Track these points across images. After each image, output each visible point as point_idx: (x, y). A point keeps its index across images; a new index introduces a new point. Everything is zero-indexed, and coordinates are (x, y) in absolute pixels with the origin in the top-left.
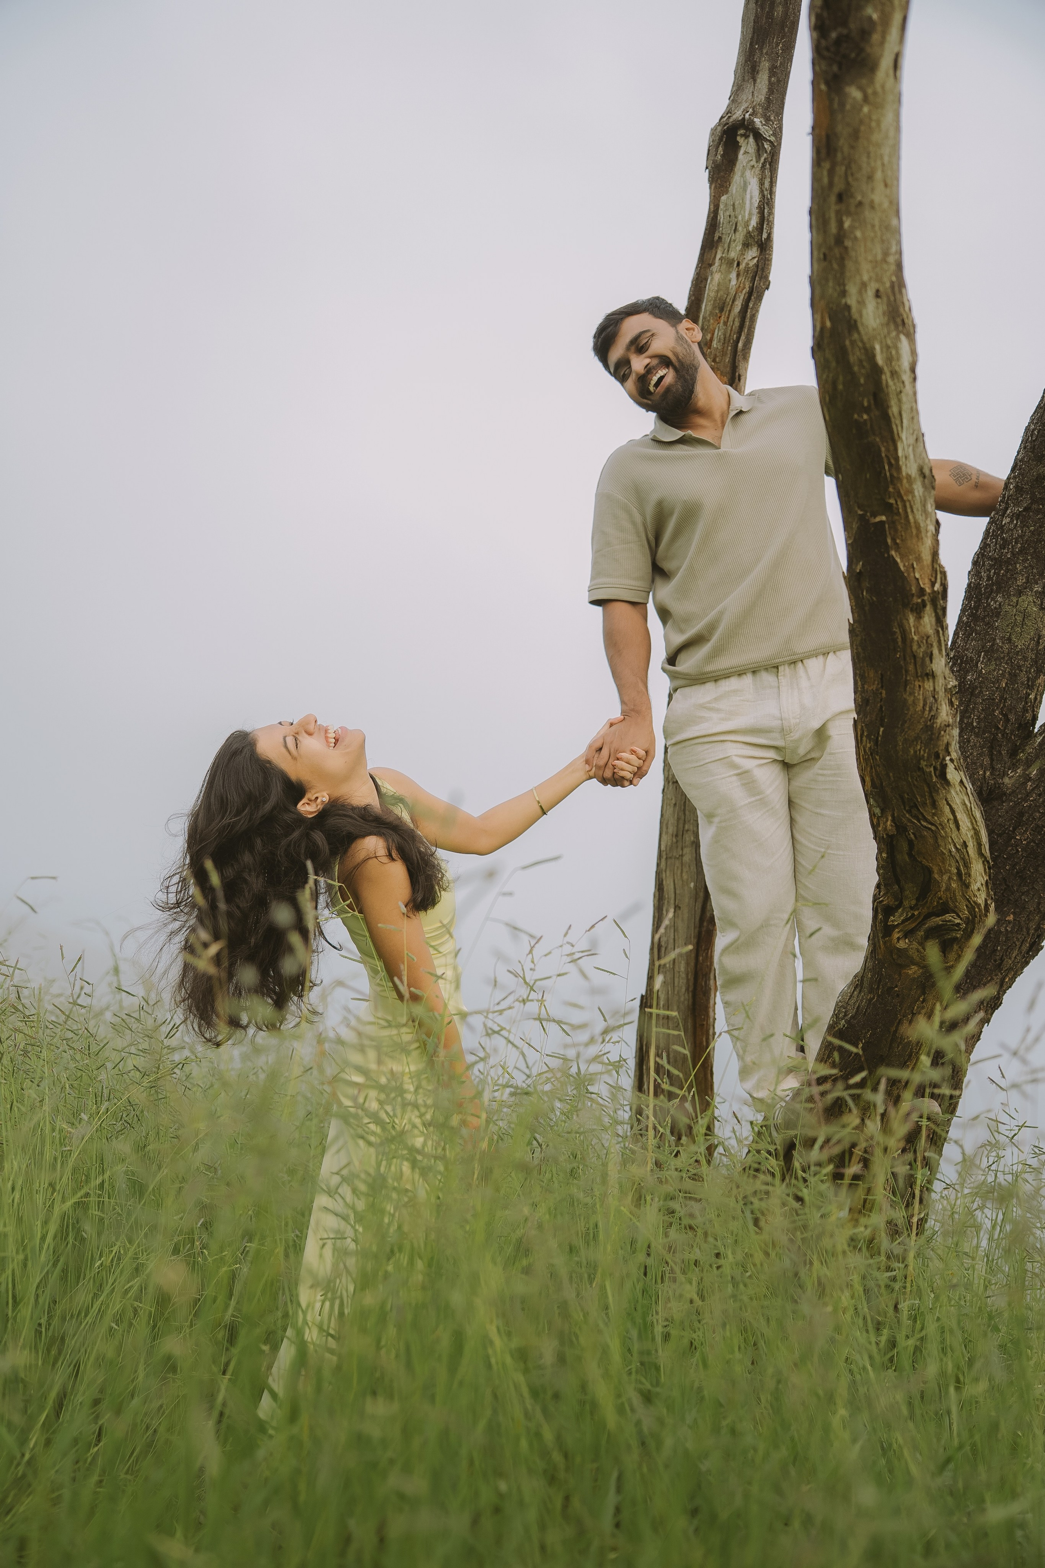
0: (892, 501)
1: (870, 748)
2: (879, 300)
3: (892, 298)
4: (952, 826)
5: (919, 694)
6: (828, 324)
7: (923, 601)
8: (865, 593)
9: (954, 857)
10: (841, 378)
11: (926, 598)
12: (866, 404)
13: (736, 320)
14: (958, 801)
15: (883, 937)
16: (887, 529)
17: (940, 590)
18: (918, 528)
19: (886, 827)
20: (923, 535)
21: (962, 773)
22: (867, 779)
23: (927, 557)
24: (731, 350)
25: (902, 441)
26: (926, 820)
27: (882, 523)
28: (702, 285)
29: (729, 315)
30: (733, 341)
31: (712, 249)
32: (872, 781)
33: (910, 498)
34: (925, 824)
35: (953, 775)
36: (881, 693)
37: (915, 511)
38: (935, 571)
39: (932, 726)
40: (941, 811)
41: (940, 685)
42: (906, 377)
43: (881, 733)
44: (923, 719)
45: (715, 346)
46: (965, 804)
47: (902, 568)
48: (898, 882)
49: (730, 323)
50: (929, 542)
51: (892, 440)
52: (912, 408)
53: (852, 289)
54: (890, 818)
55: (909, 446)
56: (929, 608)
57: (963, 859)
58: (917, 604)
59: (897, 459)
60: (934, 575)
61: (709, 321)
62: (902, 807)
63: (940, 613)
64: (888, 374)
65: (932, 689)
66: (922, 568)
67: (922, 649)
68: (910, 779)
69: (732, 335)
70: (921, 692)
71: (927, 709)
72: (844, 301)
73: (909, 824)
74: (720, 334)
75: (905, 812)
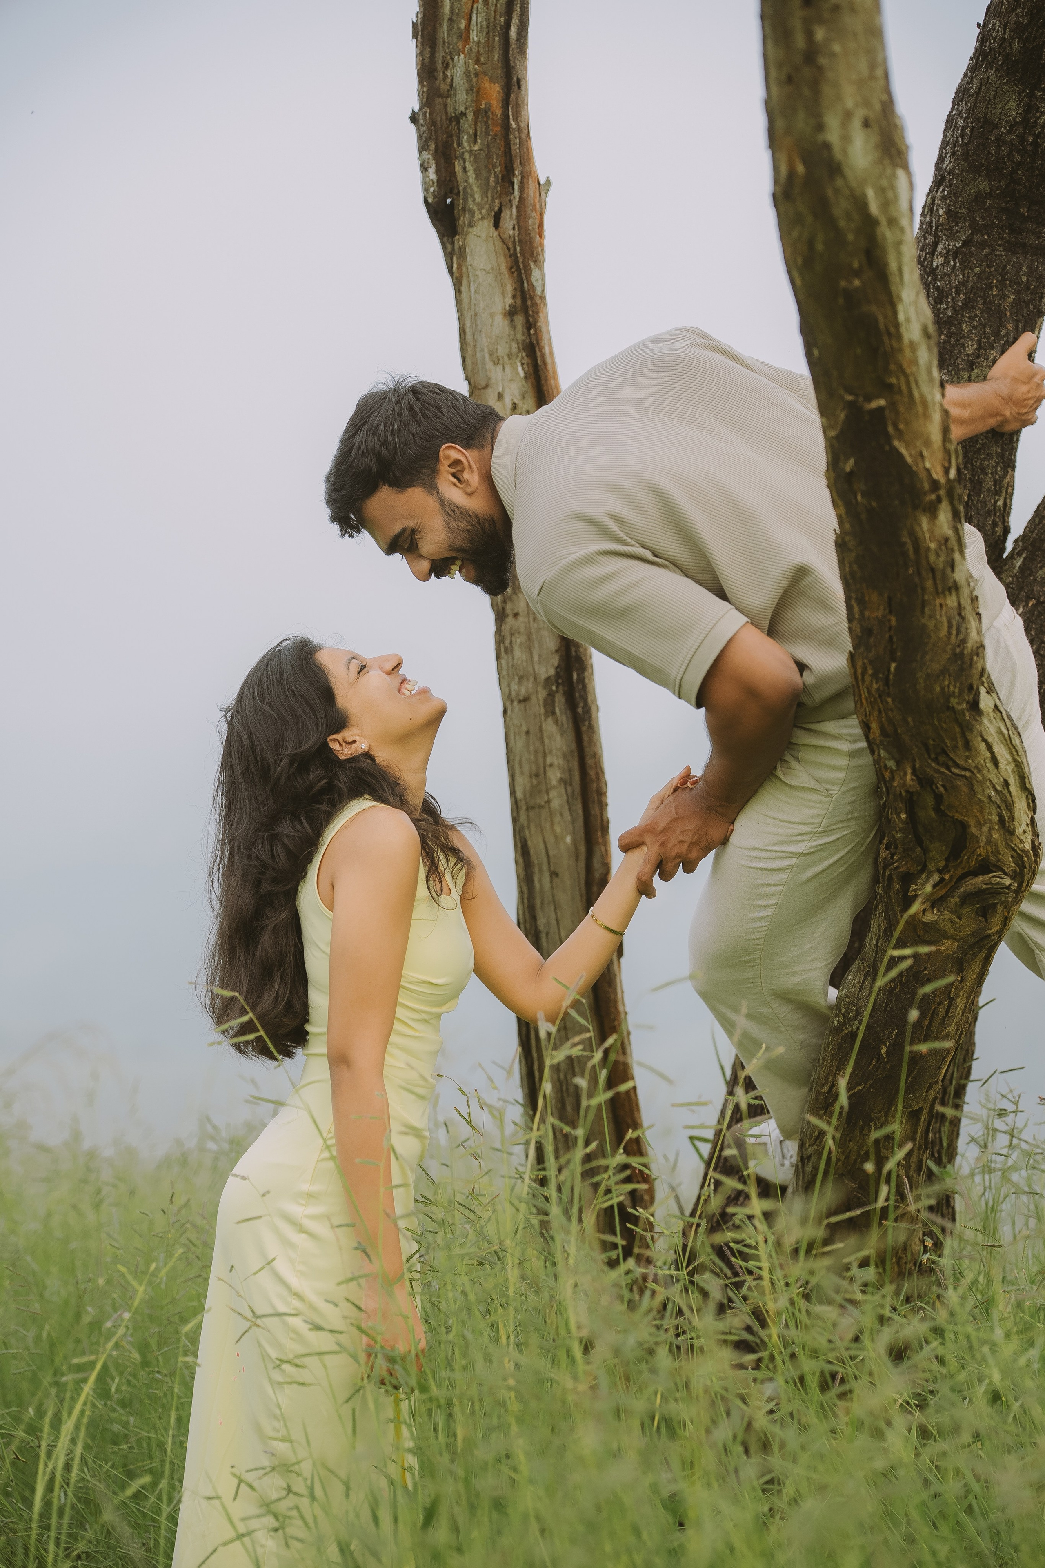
0: (893, 380)
1: (878, 690)
2: (869, 131)
3: (883, 124)
4: (990, 765)
5: (941, 616)
8: (859, 497)
9: (994, 803)
11: (941, 491)
12: (856, 265)
14: (994, 732)
16: (887, 415)
18: (923, 402)
19: (905, 782)
20: (930, 407)
22: (874, 726)
23: (936, 437)
26: (957, 766)
27: (880, 409)
32: (882, 728)
33: (914, 369)
34: (957, 772)
35: (986, 702)
36: (889, 621)
37: (921, 383)
39: (962, 653)
40: (976, 751)
43: (892, 670)
44: (950, 647)
45: (476, 39)
46: (1001, 733)
47: (909, 460)
48: (920, 842)
50: (936, 416)
53: (832, 122)
54: (909, 771)
56: (943, 502)
57: (1005, 801)
58: (931, 502)
59: (897, 325)
60: (947, 458)
62: (926, 756)
63: (956, 502)
64: (884, 223)
65: (956, 604)
66: (932, 454)
67: (942, 559)
68: (936, 722)
69: (498, 17)
70: (943, 613)
71: (954, 632)
72: (820, 138)
73: (936, 775)
74: (480, 19)
75: (930, 761)
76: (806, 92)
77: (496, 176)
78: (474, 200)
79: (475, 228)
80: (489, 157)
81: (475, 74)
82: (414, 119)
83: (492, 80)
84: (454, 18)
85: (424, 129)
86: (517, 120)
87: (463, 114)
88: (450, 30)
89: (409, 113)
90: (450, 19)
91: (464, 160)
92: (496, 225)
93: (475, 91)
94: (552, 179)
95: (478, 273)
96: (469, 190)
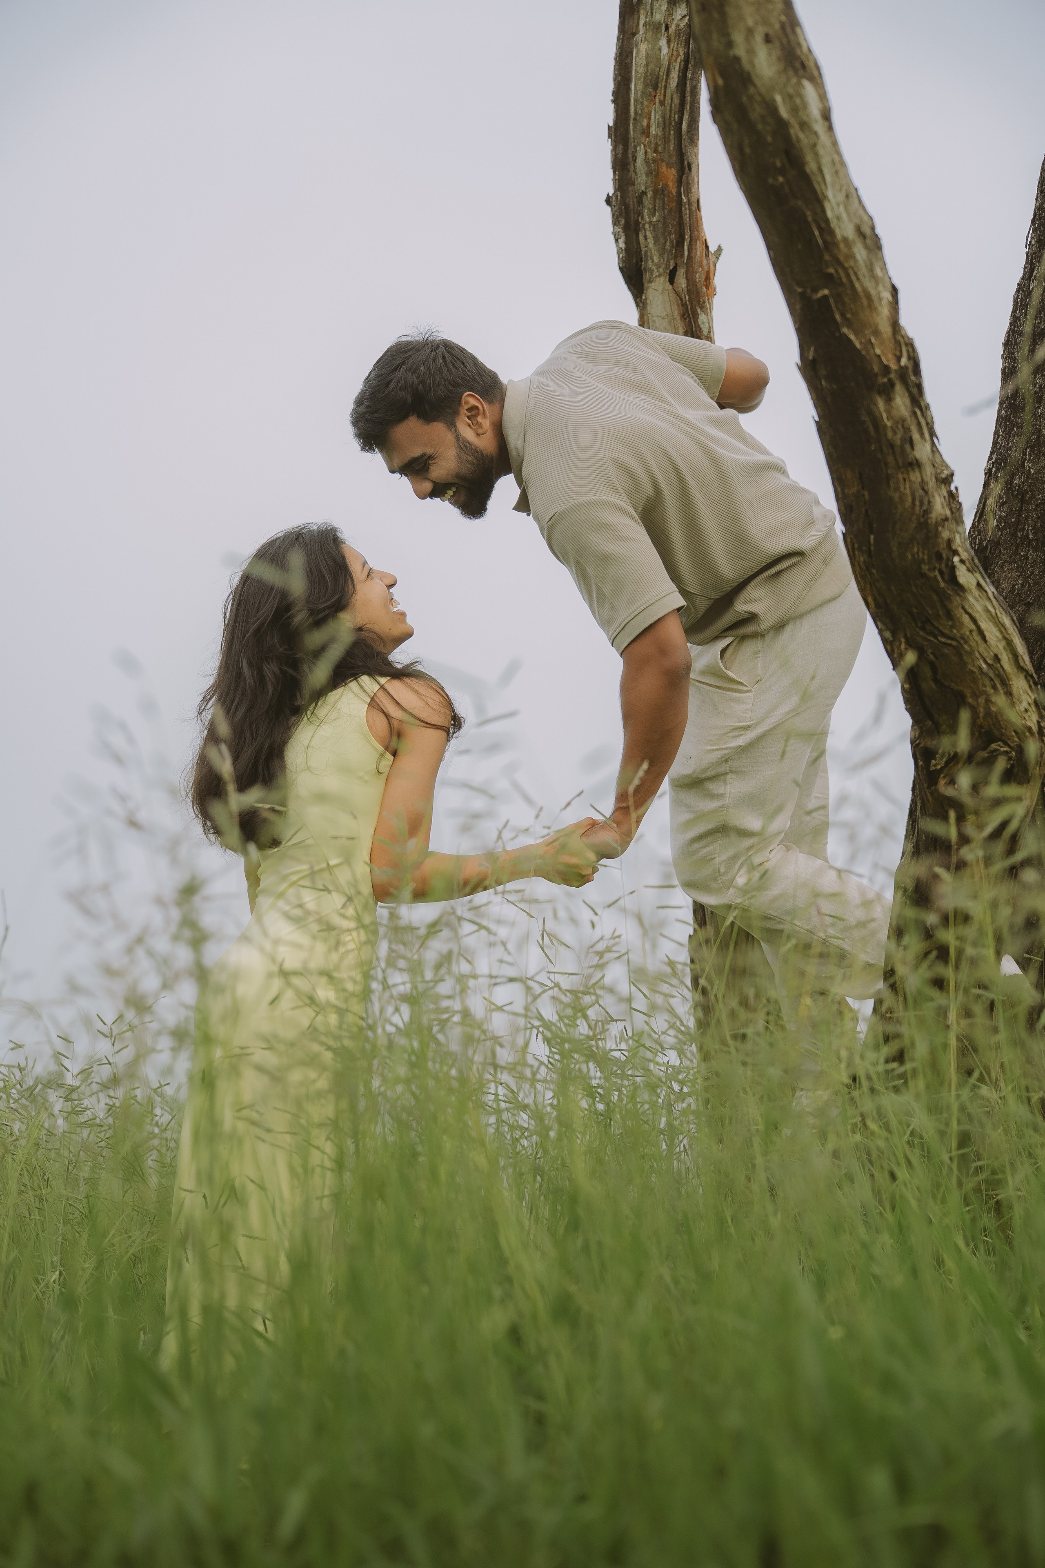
0: (831, 270)
1: (864, 562)
2: (771, 45)
3: (785, 41)
4: (978, 638)
5: (905, 488)
6: (720, 82)
7: (890, 380)
8: (823, 383)
9: (986, 675)
10: (746, 141)
11: (892, 376)
12: (778, 164)
13: (675, 96)
14: (979, 608)
15: (929, 787)
16: (833, 305)
17: (910, 365)
18: (868, 296)
19: (901, 651)
20: (877, 304)
21: (978, 575)
23: (885, 329)
24: (674, 134)
25: (829, 201)
26: (944, 635)
27: (825, 297)
28: (629, 61)
29: (665, 92)
30: (675, 122)
31: (633, 14)
32: (875, 600)
33: (852, 263)
34: (943, 640)
35: (964, 577)
36: (863, 495)
37: (861, 277)
38: (898, 343)
39: (926, 523)
40: (960, 622)
41: (929, 474)
42: (819, 127)
43: (872, 541)
44: (914, 517)
45: (654, 133)
46: (988, 611)
47: (858, 346)
48: (931, 717)
49: (668, 101)
50: (885, 311)
51: (817, 201)
52: (833, 162)
53: (738, 38)
54: (903, 640)
55: (838, 205)
56: (899, 388)
57: (999, 676)
58: (884, 384)
59: (827, 221)
60: (898, 348)
61: (642, 103)
62: (914, 625)
63: (915, 391)
64: (797, 127)
65: (919, 480)
66: (882, 343)
67: (899, 436)
68: (914, 589)
69: (673, 115)
70: (907, 486)
71: (917, 503)
72: (731, 53)
73: (925, 643)
74: (657, 117)
75: (918, 630)
76: (716, 15)
77: (671, 242)
78: (653, 261)
79: (653, 284)
80: (665, 226)
81: (653, 160)
82: (608, 201)
83: (669, 166)
84: (638, 118)
85: (616, 208)
86: (688, 196)
87: (644, 193)
88: (635, 128)
89: (605, 197)
90: (635, 119)
91: (645, 230)
92: (672, 281)
93: (654, 174)
94: (723, 246)
95: (655, 319)
96: (649, 254)
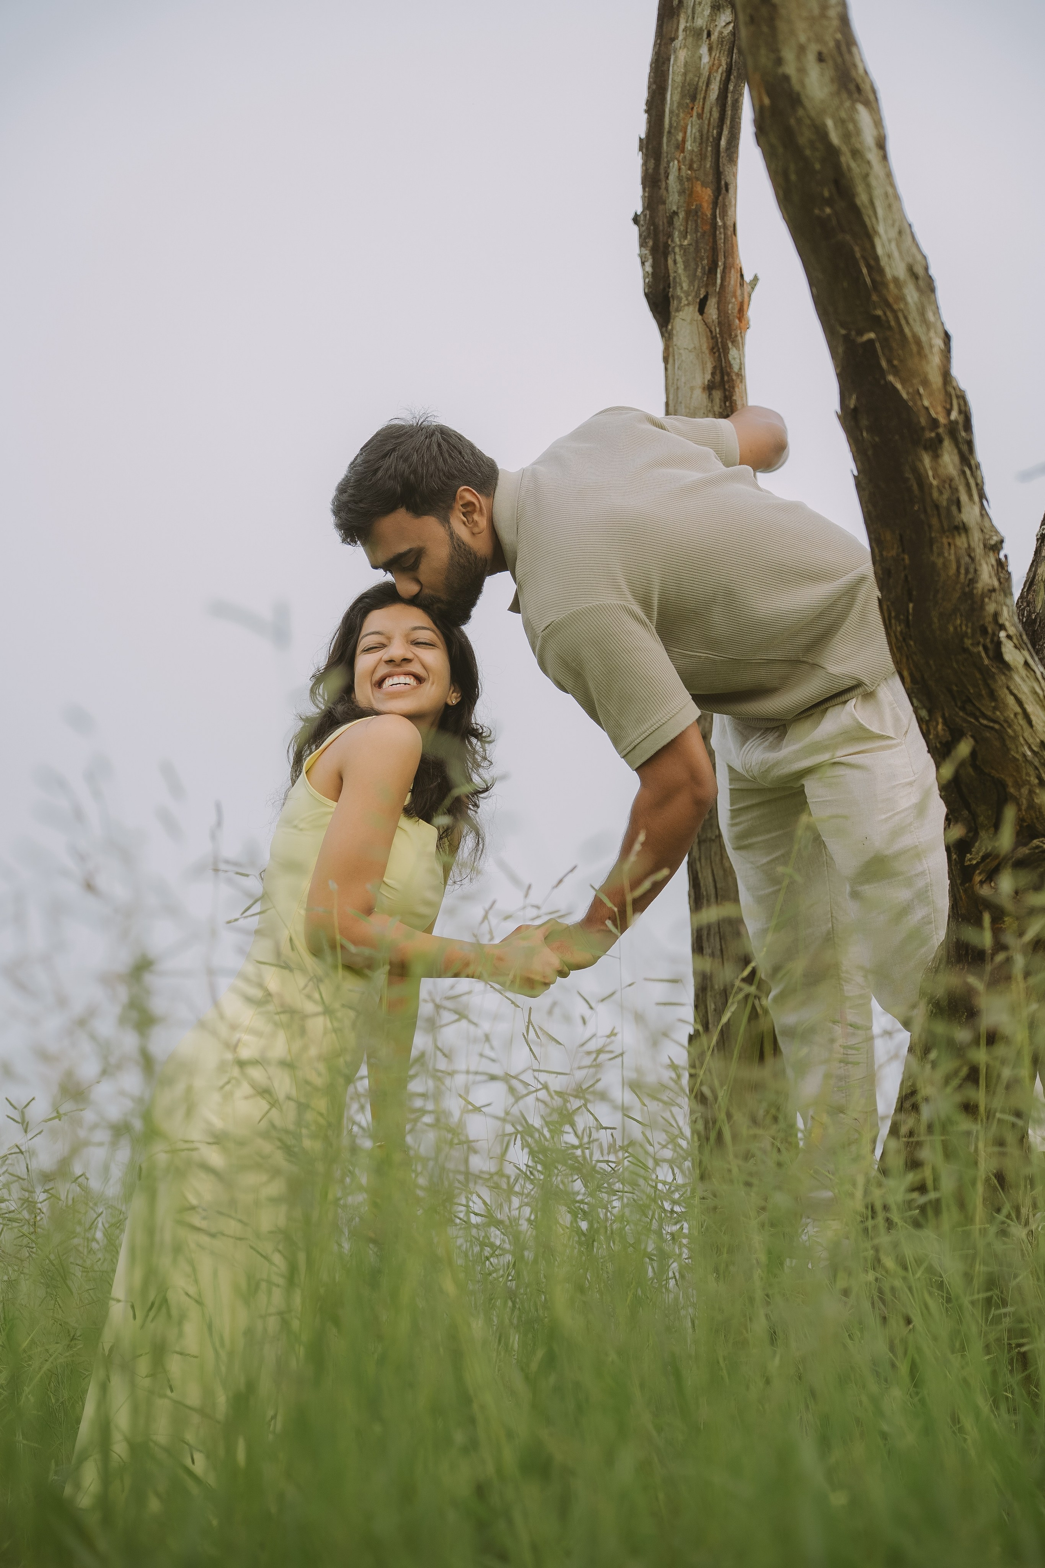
0: (879, 312)
1: (901, 632)
2: (824, 65)
3: (839, 60)
4: (1023, 722)
5: (949, 554)
6: (767, 101)
7: (938, 435)
8: (865, 434)
9: (1031, 763)
10: (792, 167)
11: (941, 430)
12: (826, 194)
13: (714, 109)
14: (1025, 689)
15: (962, 884)
16: (879, 350)
17: (961, 420)
18: (918, 343)
19: (937, 732)
20: (927, 350)
21: (1026, 653)
22: (906, 674)
23: (936, 379)
24: (712, 151)
25: (880, 237)
26: (985, 717)
27: (871, 341)
28: (665, 68)
29: (704, 104)
30: (714, 138)
31: (673, 17)
32: (911, 675)
33: (902, 306)
34: (985, 722)
35: (1012, 654)
36: (903, 560)
37: (911, 321)
38: (948, 395)
39: (972, 593)
40: (1003, 703)
41: (976, 539)
42: (873, 156)
43: (911, 611)
44: (959, 586)
45: (689, 148)
46: (1035, 693)
47: (905, 396)
48: (968, 807)
49: (706, 115)
50: (936, 360)
51: (867, 236)
52: (886, 195)
53: (789, 55)
54: (940, 720)
55: (890, 241)
56: (947, 443)
58: (931, 439)
59: (877, 259)
60: (949, 401)
61: (678, 115)
62: (953, 704)
63: (965, 448)
64: (848, 155)
65: (966, 545)
66: (931, 394)
67: (946, 496)
68: (955, 665)
69: (711, 130)
70: (952, 551)
71: (963, 571)
72: (780, 71)
73: (965, 725)
74: (694, 131)
75: (957, 710)
76: (765, 29)
77: (703, 268)
78: (682, 288)
79: (681, 313)
80: (697, 250)
81: (687, 178)
82: (636, 220)
83: (704, 185)
84: (673, 131)
85: (644, 228)
86: (723, 219)
87: (675, 213)
88: (669, 141)
89: (632, 215)
90: (669, 132)
91: (675, 253)
92: (701, 311)
93: (687, 193)
94: (759, 276)
95: (682, 351)
96: (678, 280)
